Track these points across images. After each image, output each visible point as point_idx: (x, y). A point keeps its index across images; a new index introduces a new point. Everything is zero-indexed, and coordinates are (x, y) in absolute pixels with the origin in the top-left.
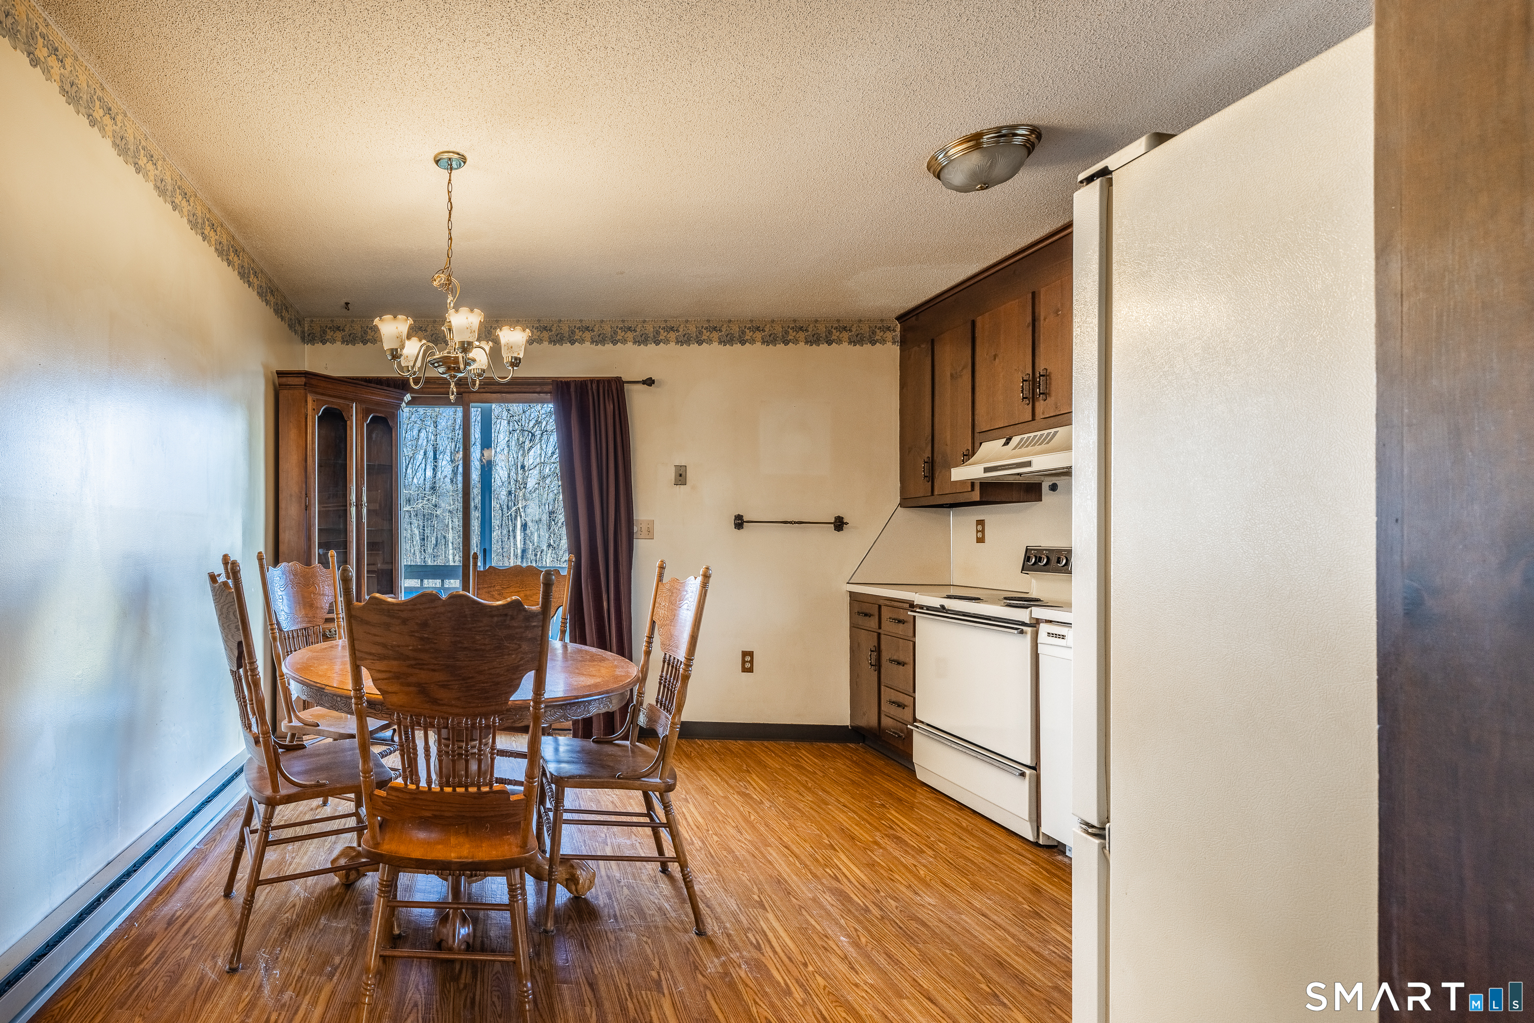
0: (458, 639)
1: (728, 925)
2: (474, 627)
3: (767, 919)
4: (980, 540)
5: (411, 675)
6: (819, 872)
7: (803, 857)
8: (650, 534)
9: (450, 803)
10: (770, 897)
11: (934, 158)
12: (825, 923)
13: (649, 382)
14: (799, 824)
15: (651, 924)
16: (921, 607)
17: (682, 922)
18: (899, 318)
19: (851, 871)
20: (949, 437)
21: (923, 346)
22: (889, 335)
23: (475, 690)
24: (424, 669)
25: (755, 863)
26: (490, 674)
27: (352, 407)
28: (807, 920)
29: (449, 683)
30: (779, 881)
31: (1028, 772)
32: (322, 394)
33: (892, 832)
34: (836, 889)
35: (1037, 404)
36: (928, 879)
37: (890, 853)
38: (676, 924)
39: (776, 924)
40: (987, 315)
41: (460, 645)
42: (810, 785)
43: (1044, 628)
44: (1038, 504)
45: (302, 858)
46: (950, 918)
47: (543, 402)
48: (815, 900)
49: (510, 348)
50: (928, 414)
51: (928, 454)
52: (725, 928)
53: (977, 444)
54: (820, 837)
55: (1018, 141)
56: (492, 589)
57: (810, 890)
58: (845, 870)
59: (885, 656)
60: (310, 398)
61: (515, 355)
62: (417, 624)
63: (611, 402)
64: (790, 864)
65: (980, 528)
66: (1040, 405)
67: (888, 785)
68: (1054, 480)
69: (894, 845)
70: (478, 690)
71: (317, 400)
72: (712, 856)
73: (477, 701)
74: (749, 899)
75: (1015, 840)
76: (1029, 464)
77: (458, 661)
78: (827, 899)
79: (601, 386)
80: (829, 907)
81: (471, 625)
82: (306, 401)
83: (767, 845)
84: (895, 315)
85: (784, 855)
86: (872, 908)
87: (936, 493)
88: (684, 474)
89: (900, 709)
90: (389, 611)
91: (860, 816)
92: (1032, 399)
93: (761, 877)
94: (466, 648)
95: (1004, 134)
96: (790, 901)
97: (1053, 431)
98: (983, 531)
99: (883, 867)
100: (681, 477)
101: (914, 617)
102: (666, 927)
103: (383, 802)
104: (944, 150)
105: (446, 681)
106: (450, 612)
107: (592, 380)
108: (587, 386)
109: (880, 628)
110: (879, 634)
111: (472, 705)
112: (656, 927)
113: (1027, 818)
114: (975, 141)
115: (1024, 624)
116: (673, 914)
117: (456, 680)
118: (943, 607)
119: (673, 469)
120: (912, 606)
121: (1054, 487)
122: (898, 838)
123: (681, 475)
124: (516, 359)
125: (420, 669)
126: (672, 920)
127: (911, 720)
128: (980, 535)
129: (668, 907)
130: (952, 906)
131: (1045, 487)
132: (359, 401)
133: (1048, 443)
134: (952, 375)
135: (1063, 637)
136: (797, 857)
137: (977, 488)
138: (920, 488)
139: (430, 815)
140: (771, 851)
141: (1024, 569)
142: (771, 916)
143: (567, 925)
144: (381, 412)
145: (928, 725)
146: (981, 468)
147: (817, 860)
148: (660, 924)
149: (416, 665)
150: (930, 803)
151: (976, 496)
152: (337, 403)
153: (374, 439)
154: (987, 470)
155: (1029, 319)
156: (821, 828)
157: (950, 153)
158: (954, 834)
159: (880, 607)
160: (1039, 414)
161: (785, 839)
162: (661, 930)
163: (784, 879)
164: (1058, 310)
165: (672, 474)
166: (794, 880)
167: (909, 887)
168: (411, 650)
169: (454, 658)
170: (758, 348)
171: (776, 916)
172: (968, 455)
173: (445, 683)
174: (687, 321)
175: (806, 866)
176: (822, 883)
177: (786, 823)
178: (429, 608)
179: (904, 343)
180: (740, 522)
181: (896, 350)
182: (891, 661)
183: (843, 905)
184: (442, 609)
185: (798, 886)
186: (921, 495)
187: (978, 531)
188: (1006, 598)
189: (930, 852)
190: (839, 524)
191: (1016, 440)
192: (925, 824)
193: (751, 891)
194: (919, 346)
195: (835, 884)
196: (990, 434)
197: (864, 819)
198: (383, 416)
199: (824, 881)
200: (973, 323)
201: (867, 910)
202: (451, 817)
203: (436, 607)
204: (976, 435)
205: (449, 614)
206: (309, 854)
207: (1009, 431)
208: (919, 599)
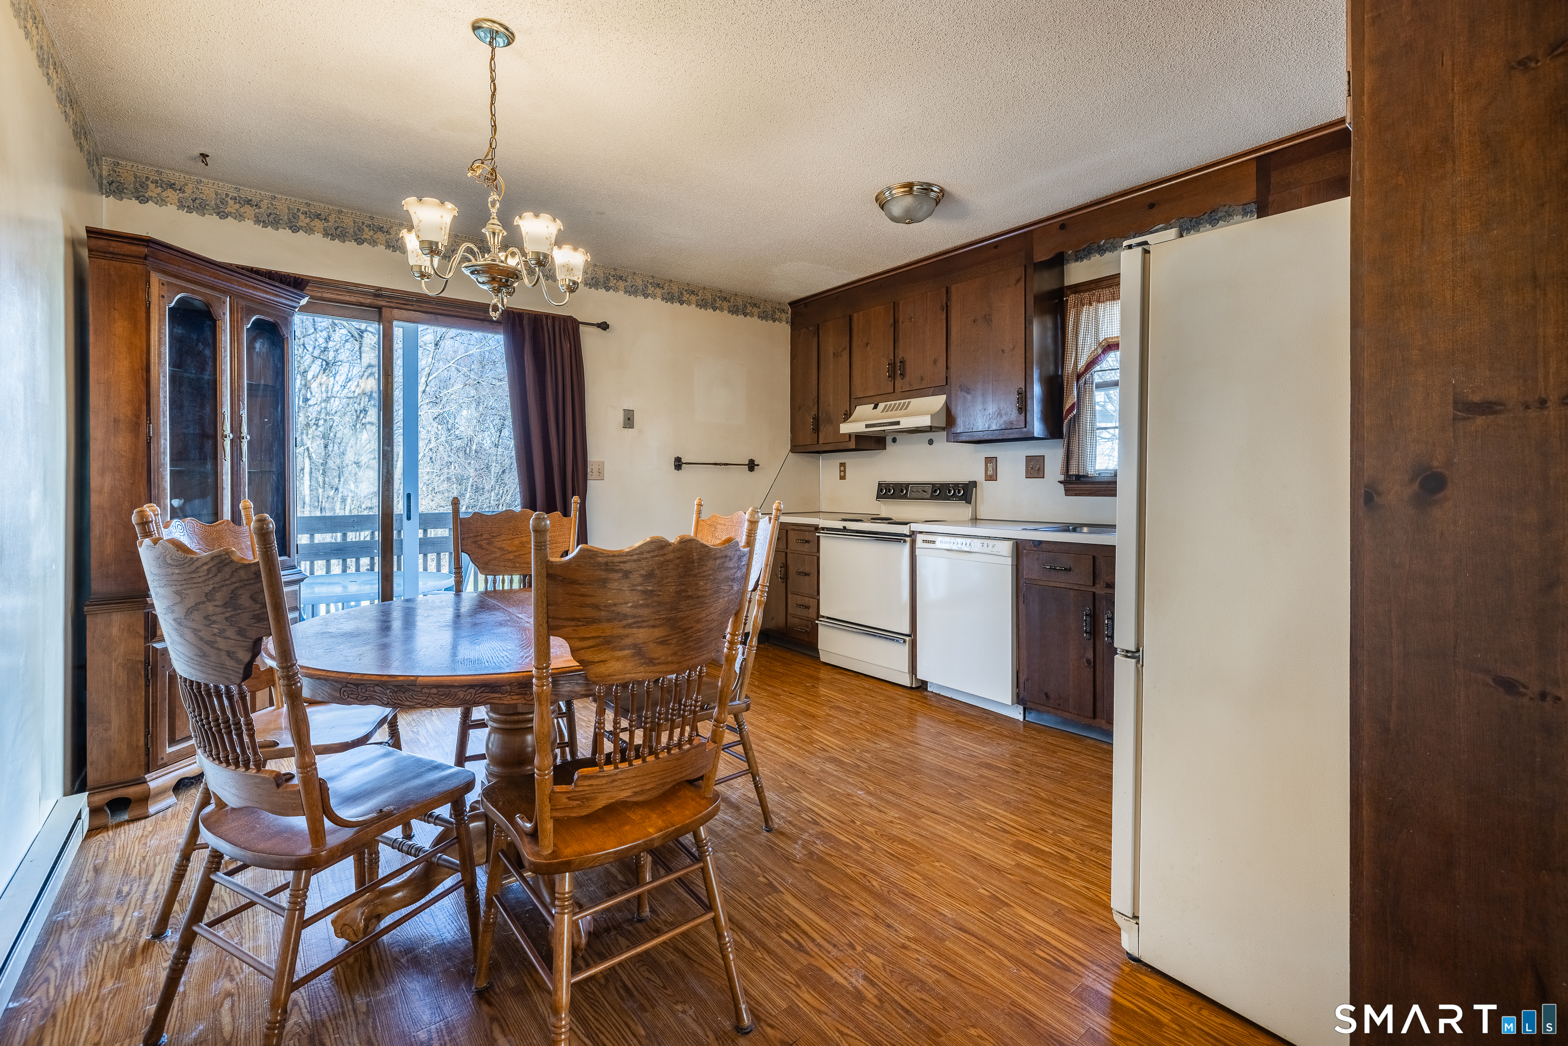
0: (683, 587)
1: (783, 814)
2: (699, 573)
3: (804, 798)
4: (843, 478)
5: (627, 636)
6: (811, 748)
7: (793, 741)
8: (601, 476)
9: (654, 773)
10: (794, 780)
11: (882, 193)
12: (842, 786)
13: (604, 326)
14: (772, 716)
15: (728, 839)
16: (823, 529)
17: (749, 826)
18: (791, 304)
19: (829, 741)
20: (831, 400)
21: (811, 329)
22: (784, 316)
23: (692, 641)
24: (643, 627)
25: (765, 757)
26: (707, 621)
27: (224, 303)
28: (829, 788)
29: (668, 638)
30: (791, 766)
31: (907, 639)
32: (176, 276)
33: (832, 704)
34: (830, 757)
35: (896, 381)
36: (874, 730)
37: (842, 720)
38: (747, 830)
39: (813, 800)
40: (861, 313)
41: (684, 594)
42: (756, 683)
43: (920, 538)
44: (882, 453)
45: (255, 939)
46: (903, 753)
47: (496, 333)
48: (822, 771)
49: (569, 269)
50: (815, 382)
51: (814, 412)
52: (783, 818)
53: (853, 407)
54: (793, 721)
55: (933, 195)
56: (479, 538)
57: (816, 765)
58: (825, 742)
59: (792, 570)
60: (155, 278)
61: (575, 279)
62: (641, 575)
63: (567, 340)
64: (789, 750)
65: (842, 468)
66: (899, 382)
67: (804, 670)
68: (895, 435)
69: (840, 713)
70: (695, 640)
71: (169, 283)
72: (730, 763)
73: (692, 653)
74: (782, 787)
75: (897, 688)
76: (898, 423)
77: (681, 611)
78: (829, 767)
79: (557, 323)
80: (835, 773)
81: (697, 571)
82: (148, 282)
83: (763, 740)
84: (788, 301)
85: (780, 744)
86: (859, 763)
87: (821, 441)
88: (631, 418)
89: (806, 610)
90: (607, 564)
91: (806, 699)
92: (892, 376)
93: (777, 767)
94: (689, 596)
95: (927, 188)
96: (808, 778)
97: (907, 401)
98: (844, 471)
99: (845, 732)
100: (629, 420)
101: (819, 537)
102: (741, 836)
103: (569, 798)
104: (889, 189)
105: (665, 636)
106: (679, 558)
107: (547, 316)
108: (541, 321)
109: (787, 548)
110: (786, 553)
111: (688, 658)
112: (734, 839)
113: (907, 671)
114: (909, 186)
115: (906, 536)
116: (738, 823)
117: (675, 634)
118: (845, 527)
119: (622, 412)
120: (816, 528)
121: (894, 440)
122: (839, 707)
123: (629, 419)
124: (574, 283)
125: (639, 627)
126: (741, 828)
127: (815, 617)
128: (842, 474)
129: (730, 818)
130: (900, 745)
131: (889, 440)
132: (233, 295)
133: (906, 409)
134: (834, 354)
135: (934, 542)
136: (790, 743)
137: (853, 439)
138: (807, 437)
139: (630, 794)
140: (770, 744)
141: (879, 497)
142: (805, 795)
143: (659, 873)
144: (268, 315)
145: (828, 618)
146: (863, 425)
147: (803, 740)
148: (735, 835)
149: (634, 623)
150: (838, 676)
151: (852, 445)
152: (198, 296)
153: (257, 350)
154: (867, 426)
155: (892, 321)
156: (789, 715)
157: (893, 192)
158: (866, 695)
159: (787, 531)
160: (898, 390)
161: (772, 731)
162: (740, 840)
163: (793, 763)
164: (911, 318)
165: (621, 418)
166: (799, 761)
167: (868, 740)
168: (631, 607)
169: (676, 609)
170: (691, 310)
171: (809, 793)
172: (847, 416)
173: (664, 639)
174: (634, 273)
175: (800, 747)
176: (818, 757)
177: (763, 718)
178: (657, 556)
179: (794, 325)
180: (679, 464)
181: (787, 329)
182: (799, 573)
183: (842, 768)
184: (671, 556)
185: (806, 765)
186: (808, 443)
187: (840, 471)
188: (872, 519)
189: (863, 712)
190: (752, 466)
191: (881, 406)
192: (846, 692)
193: (779, 781)
194: (807, 328)
195: (828, 755)
196: (863, 401)
197: (810, 700)
198: (271, 320)
199: (818, 754)
200: (851, 318)
201: (858, 766)
202: (652, 788)
203: (665, 554)
204: (852, 400)
205: (678, 561)
206: (263, 928)
207: (876, 399)
208: (822, 523)
